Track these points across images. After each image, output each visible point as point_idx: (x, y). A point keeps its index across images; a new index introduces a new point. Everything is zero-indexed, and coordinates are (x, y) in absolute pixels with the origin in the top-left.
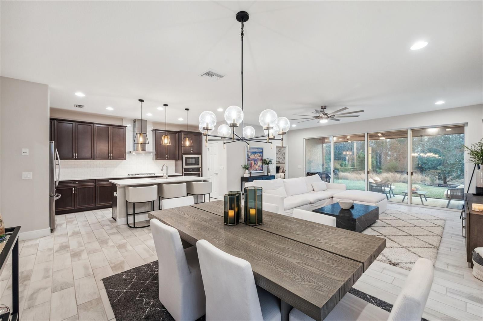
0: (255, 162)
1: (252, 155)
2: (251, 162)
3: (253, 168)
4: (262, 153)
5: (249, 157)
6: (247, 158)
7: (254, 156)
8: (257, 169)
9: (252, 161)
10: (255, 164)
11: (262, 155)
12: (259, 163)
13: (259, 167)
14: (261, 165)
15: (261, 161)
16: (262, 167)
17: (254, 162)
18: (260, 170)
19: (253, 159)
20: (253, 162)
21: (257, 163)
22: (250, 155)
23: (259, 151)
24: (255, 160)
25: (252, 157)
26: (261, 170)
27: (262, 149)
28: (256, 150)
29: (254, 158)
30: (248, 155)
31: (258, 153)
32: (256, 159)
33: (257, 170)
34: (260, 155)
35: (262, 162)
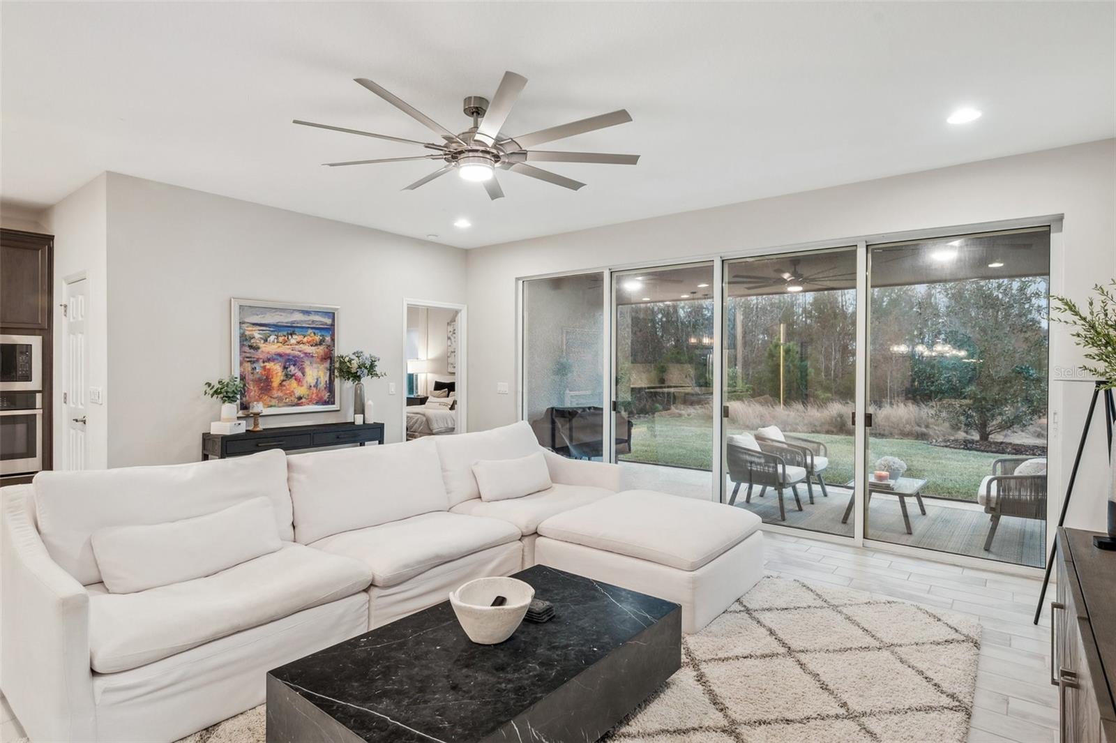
0: (292, 368)
1: (272, 338)
2: (264, 368)
3: (276, 393)
4: (331, 329)
5: (251, 347)
6: (242, 352)
7: (284, 343)
8: (300, 398)
9: (268, 365)
10: (288, 376)
11: (328, 339)
12: (315, 374)
13: (314, 390)
14: (324, 378)
15: (327, 364)
16: (330, 388)
17: (285, 368)
18: (317, 403)
19: (280, 355)
20: (276, 368)
21: (299, 374)
22: (257, 335)
23: (313, 321)
24: (289, 361)
25: (272, 347)
26: (326, 403)
27: (332, 315)
28: (298, 317)
29: (286, 349)
30: (244, 339)
31: (310, 331)
32: (298, 357)
33: (303, 400)
34: (318, 338)
35: (331, 371)
